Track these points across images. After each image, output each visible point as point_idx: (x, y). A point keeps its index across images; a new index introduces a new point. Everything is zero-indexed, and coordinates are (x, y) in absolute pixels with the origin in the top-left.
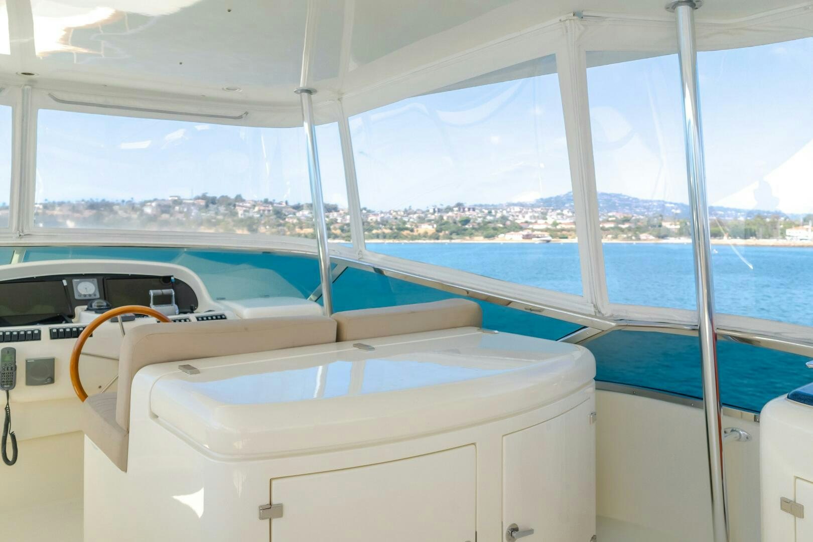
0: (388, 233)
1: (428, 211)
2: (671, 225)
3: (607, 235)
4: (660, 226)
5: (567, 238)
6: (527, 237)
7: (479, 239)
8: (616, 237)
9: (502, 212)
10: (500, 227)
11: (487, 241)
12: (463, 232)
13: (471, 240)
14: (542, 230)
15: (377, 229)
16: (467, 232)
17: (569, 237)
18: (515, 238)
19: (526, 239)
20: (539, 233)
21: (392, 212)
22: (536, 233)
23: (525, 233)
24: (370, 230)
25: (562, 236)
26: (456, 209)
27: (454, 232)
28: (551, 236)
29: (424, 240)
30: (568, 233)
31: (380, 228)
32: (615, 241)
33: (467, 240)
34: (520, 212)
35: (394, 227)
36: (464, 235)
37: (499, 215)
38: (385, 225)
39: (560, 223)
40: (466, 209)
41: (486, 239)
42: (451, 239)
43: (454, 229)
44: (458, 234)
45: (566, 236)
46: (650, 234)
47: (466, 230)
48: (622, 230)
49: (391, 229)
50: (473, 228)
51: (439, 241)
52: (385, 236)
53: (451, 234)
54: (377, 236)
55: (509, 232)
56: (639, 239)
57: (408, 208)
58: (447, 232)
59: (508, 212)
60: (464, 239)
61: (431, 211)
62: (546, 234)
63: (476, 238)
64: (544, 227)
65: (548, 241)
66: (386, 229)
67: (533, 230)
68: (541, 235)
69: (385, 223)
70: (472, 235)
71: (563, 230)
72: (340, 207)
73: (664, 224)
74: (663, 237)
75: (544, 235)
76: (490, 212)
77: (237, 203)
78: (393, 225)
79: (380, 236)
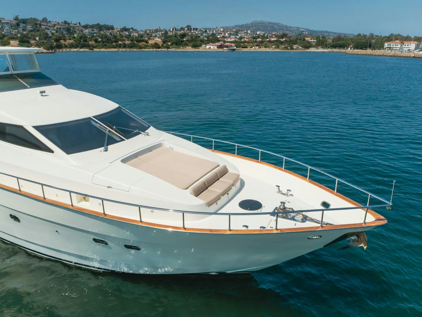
0: (128, 44)
1: (170, 30)
2: (311, 39)
3: (272, 46)
4: (304, 40)
5: (247, 47)
6: (220, 47)
7: (189, 49)
8: (278, 47)
9: (213, 31)
10: (205, 40)
11: (194, 50)
12: (180, 43)
13: (183, 49)
14: (231, 42)
15: (121, 41)
16: (183, 43)
17: (248, 47)
18: (212, 47)
19: (219, 48)
20: (229, 44)
21: (147, 30)
22: (227, 44)
23: (219, 44)
24: (116, 42)
25: (244, 46)
26: (187, 29)
27: (174, 43)
28: (236, 46)
29: (149, 49)
30: (248, 44)
31: (124, 40)
32: (277, 50)
33: (181, 49)
34: (223, 31)
35: (134, 39)
36: (181, 45)
37: (211, 33)
38: (128, 38)
39: (244, 38)
40: (192, 29)
41: (194, 48)
42: (169, 48)
43: (174, 41)
44: (177, 44)
45: (246, 46)
46: (299, 45)
47: (182, 41)
48: (282, 43)
49: (132, 41)
50: (187, 41)
51: (160, 50)
52: (125, 46)
53: (172, 45)
54: (120, 46)
55: (209, 43)
56: (293, 49)
57: (158, 28)
58: (169, 43)
59: (216, 31)
60: (179, 48)
61: (171, 30)
62: (233, 44)
63: (188, 47)
64: (233, 40)
65: (234, 50)
66: (128, 41)
67: (225, 42)
68: (229, 45)
69: (128, 36)
70: (186, 45)
71: (245, 42)
72: (115, 27)
73: (306, 39)
74: (308, 48)
75: (232, 46)
76: (206, 31)
77: (42, 24)
78: (133, 38)
79: (122, 46)
